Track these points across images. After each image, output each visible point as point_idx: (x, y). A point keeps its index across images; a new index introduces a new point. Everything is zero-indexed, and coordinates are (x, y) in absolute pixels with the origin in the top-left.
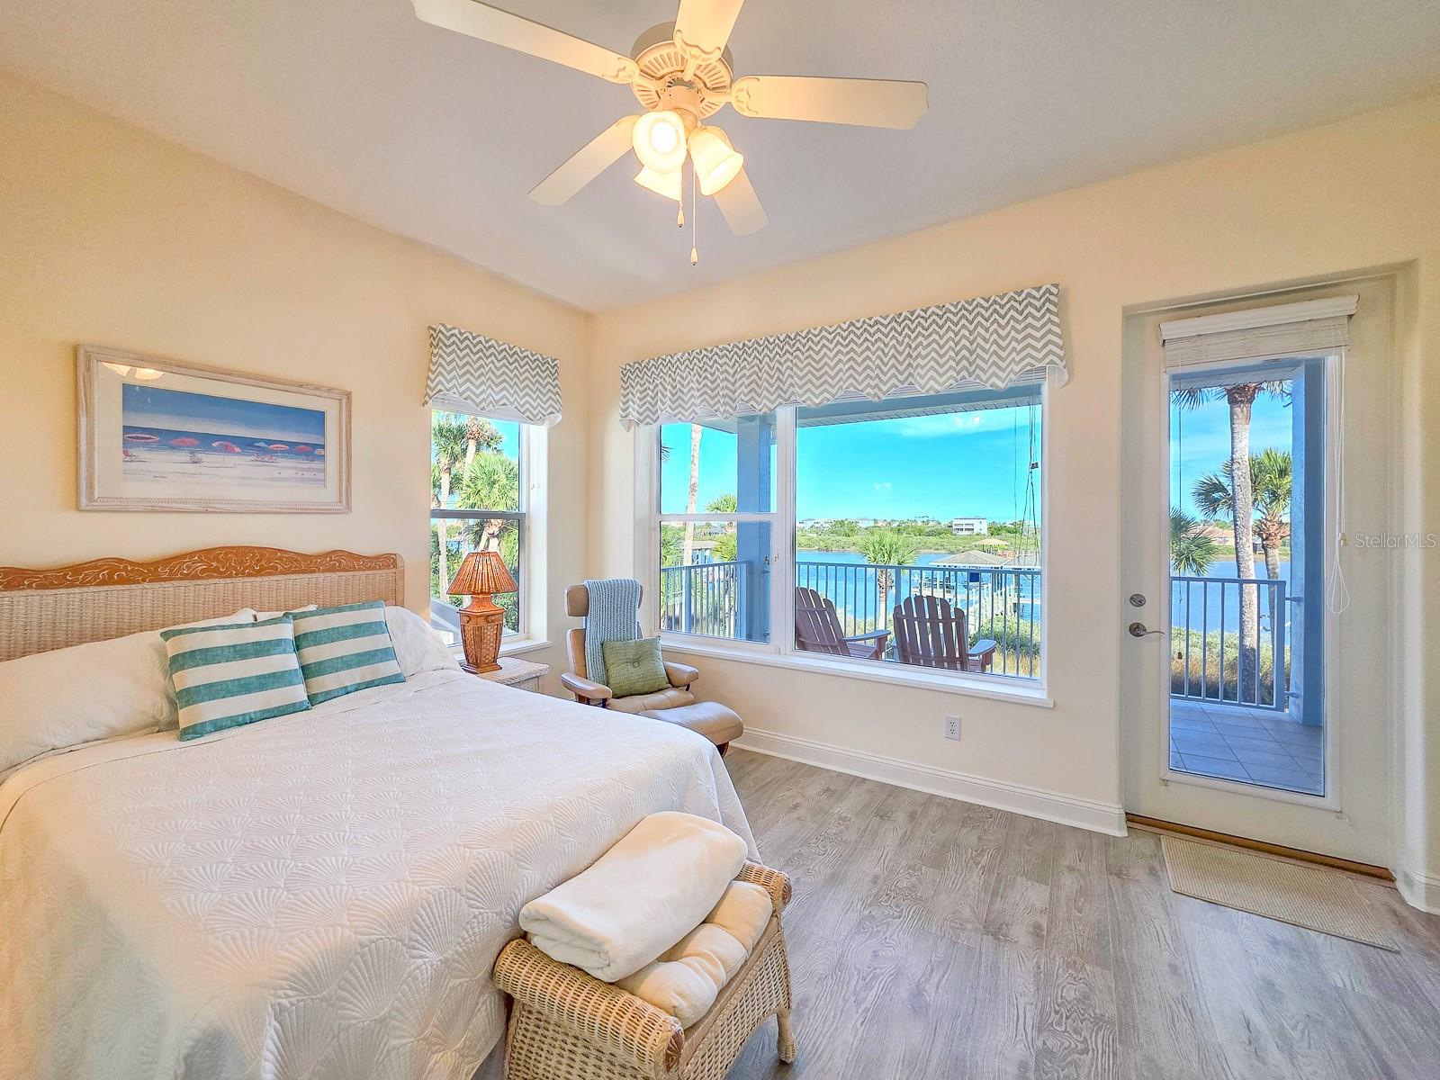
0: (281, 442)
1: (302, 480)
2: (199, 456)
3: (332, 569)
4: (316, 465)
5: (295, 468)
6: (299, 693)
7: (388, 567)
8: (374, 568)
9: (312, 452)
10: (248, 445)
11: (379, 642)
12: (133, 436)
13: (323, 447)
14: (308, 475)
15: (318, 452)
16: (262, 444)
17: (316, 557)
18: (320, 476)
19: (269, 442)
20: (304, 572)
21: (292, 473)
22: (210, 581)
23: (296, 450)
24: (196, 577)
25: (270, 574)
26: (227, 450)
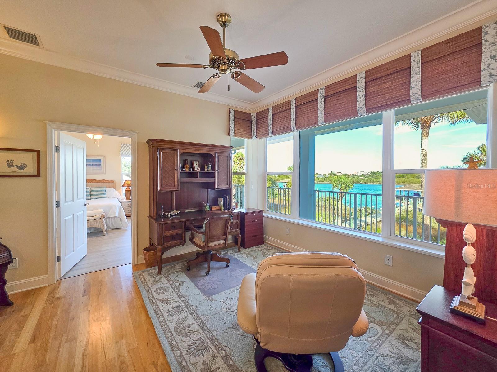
7: (112, 182)
11: (104, 192)
15: (100, 165)
18: (101, 169)
23: (96, 165)
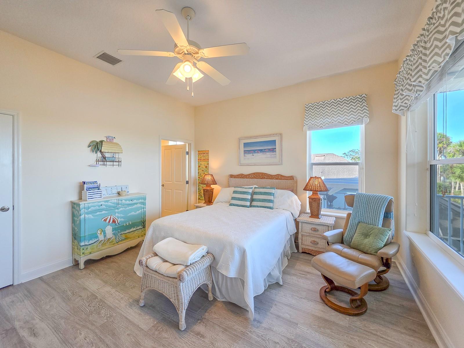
0: (267, 149)
1: (271, 157)
2: (254, 154)
3: (277, 179)
4: (274, 153)
5: (270, 155)
6: (248, 204)
7: (291, 179)
8: (288, 180)
9: (273, 150)
10: (261, 151)
11: (271, 198)
12: (246, 152)
13: (276, 149)
14: (273, 156)
16: (263, 150)
17: (273, 176)
18: (275, 156)
19: (265, 149)
20: (271, 179)
21: (269, 156)
22: (254, 179)
24: (252, 178)
25: (264, 179)
26: (258, 152)
